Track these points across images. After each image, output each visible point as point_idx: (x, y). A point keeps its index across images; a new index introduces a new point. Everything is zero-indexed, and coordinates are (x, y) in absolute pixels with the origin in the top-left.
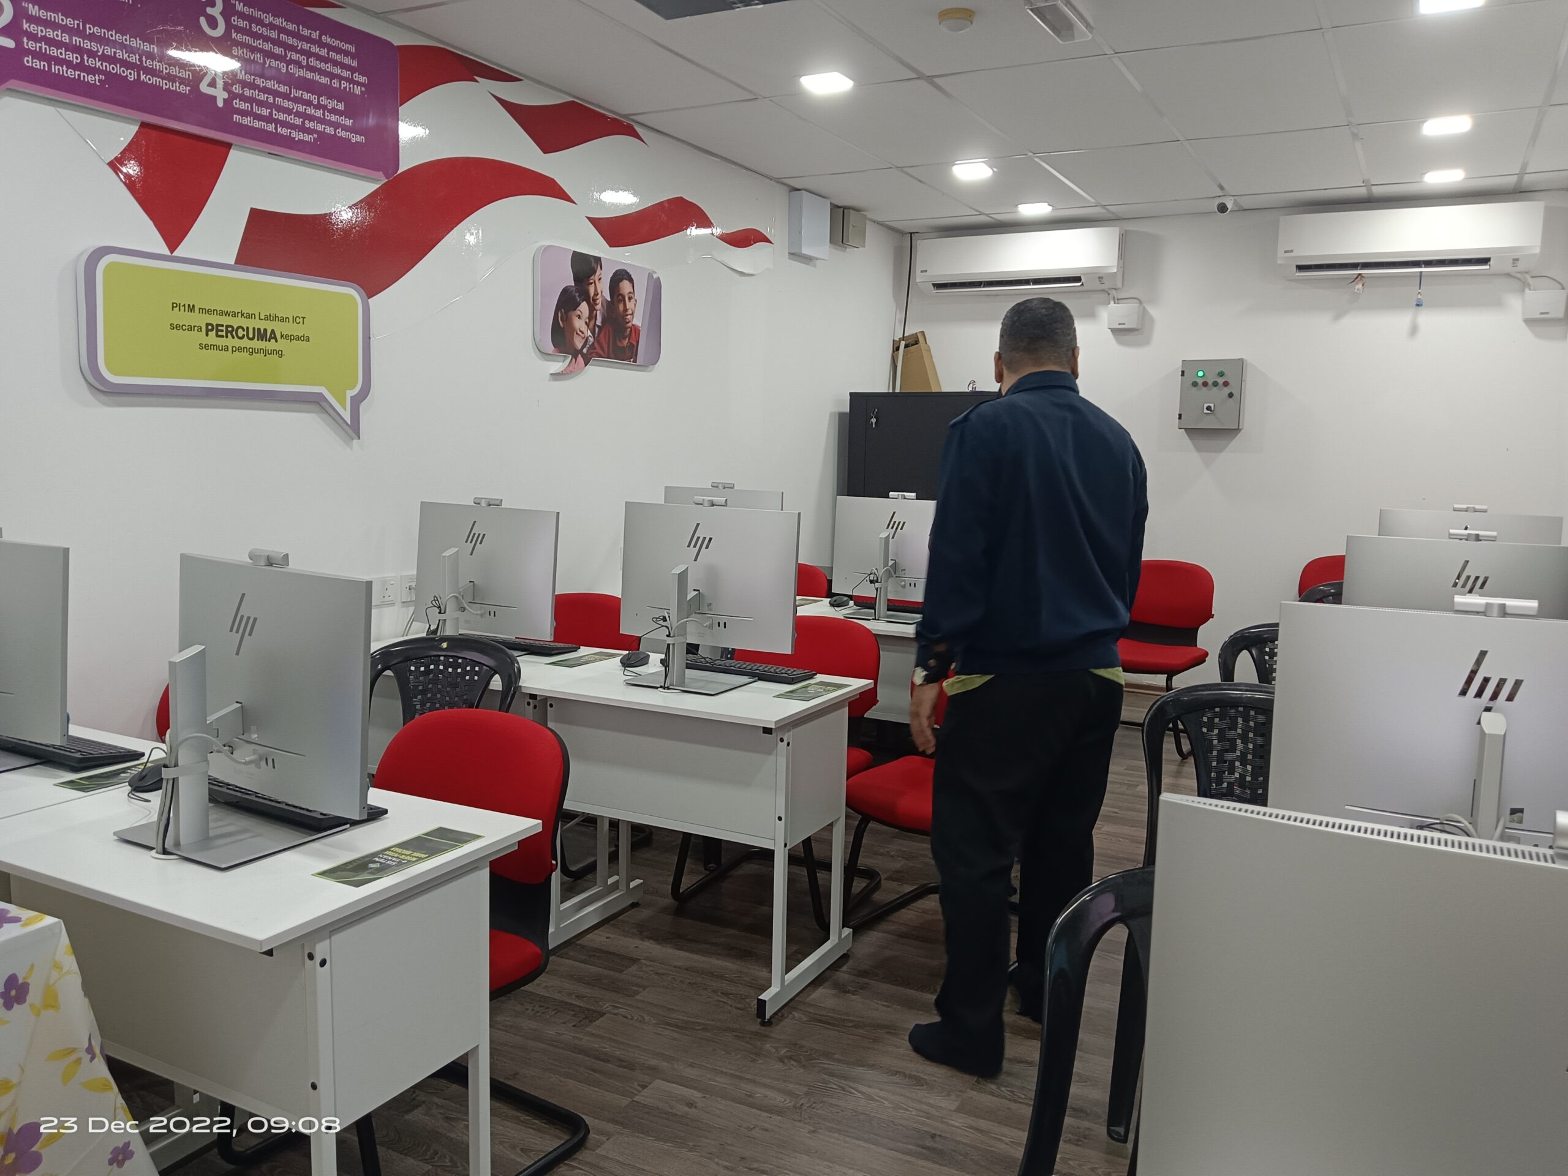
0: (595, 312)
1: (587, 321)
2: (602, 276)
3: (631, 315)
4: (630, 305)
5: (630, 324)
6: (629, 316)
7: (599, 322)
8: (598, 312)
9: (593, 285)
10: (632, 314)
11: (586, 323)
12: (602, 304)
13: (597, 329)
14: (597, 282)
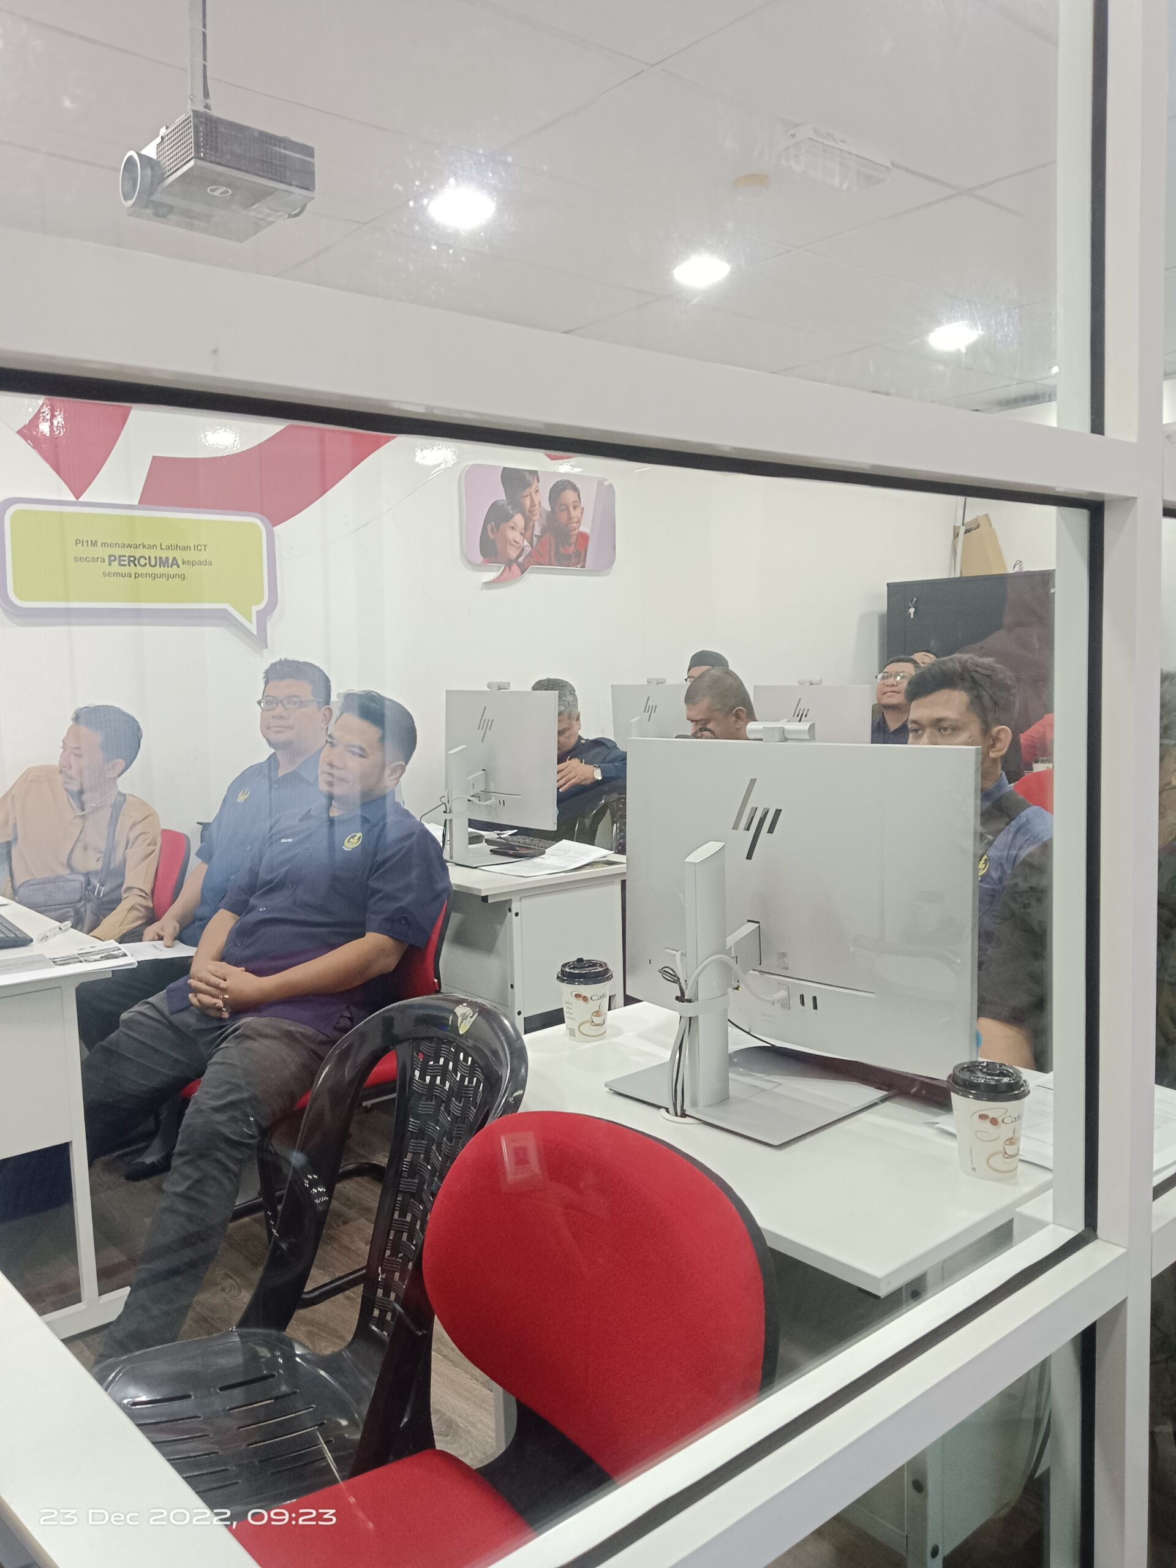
0: (532, 523)
1: (523, 531)
2: (540, 488)
3: (577, 522)
4: (575, 514)
5: (576, 532)
6: (574, 525)
7: (537, 532)
8: (536, 523)
9: (529, 498)
10: (579, 522)
11: (522, 534)
12: (540, 514)
13: (535, 539)
14: (534, 495)
